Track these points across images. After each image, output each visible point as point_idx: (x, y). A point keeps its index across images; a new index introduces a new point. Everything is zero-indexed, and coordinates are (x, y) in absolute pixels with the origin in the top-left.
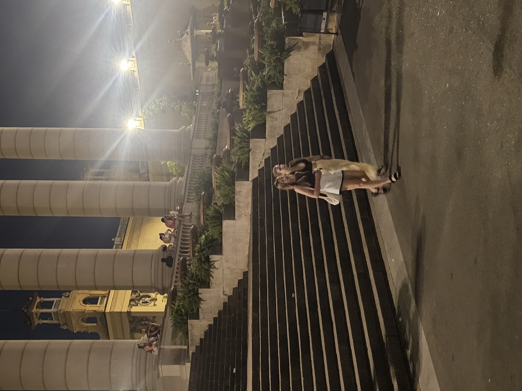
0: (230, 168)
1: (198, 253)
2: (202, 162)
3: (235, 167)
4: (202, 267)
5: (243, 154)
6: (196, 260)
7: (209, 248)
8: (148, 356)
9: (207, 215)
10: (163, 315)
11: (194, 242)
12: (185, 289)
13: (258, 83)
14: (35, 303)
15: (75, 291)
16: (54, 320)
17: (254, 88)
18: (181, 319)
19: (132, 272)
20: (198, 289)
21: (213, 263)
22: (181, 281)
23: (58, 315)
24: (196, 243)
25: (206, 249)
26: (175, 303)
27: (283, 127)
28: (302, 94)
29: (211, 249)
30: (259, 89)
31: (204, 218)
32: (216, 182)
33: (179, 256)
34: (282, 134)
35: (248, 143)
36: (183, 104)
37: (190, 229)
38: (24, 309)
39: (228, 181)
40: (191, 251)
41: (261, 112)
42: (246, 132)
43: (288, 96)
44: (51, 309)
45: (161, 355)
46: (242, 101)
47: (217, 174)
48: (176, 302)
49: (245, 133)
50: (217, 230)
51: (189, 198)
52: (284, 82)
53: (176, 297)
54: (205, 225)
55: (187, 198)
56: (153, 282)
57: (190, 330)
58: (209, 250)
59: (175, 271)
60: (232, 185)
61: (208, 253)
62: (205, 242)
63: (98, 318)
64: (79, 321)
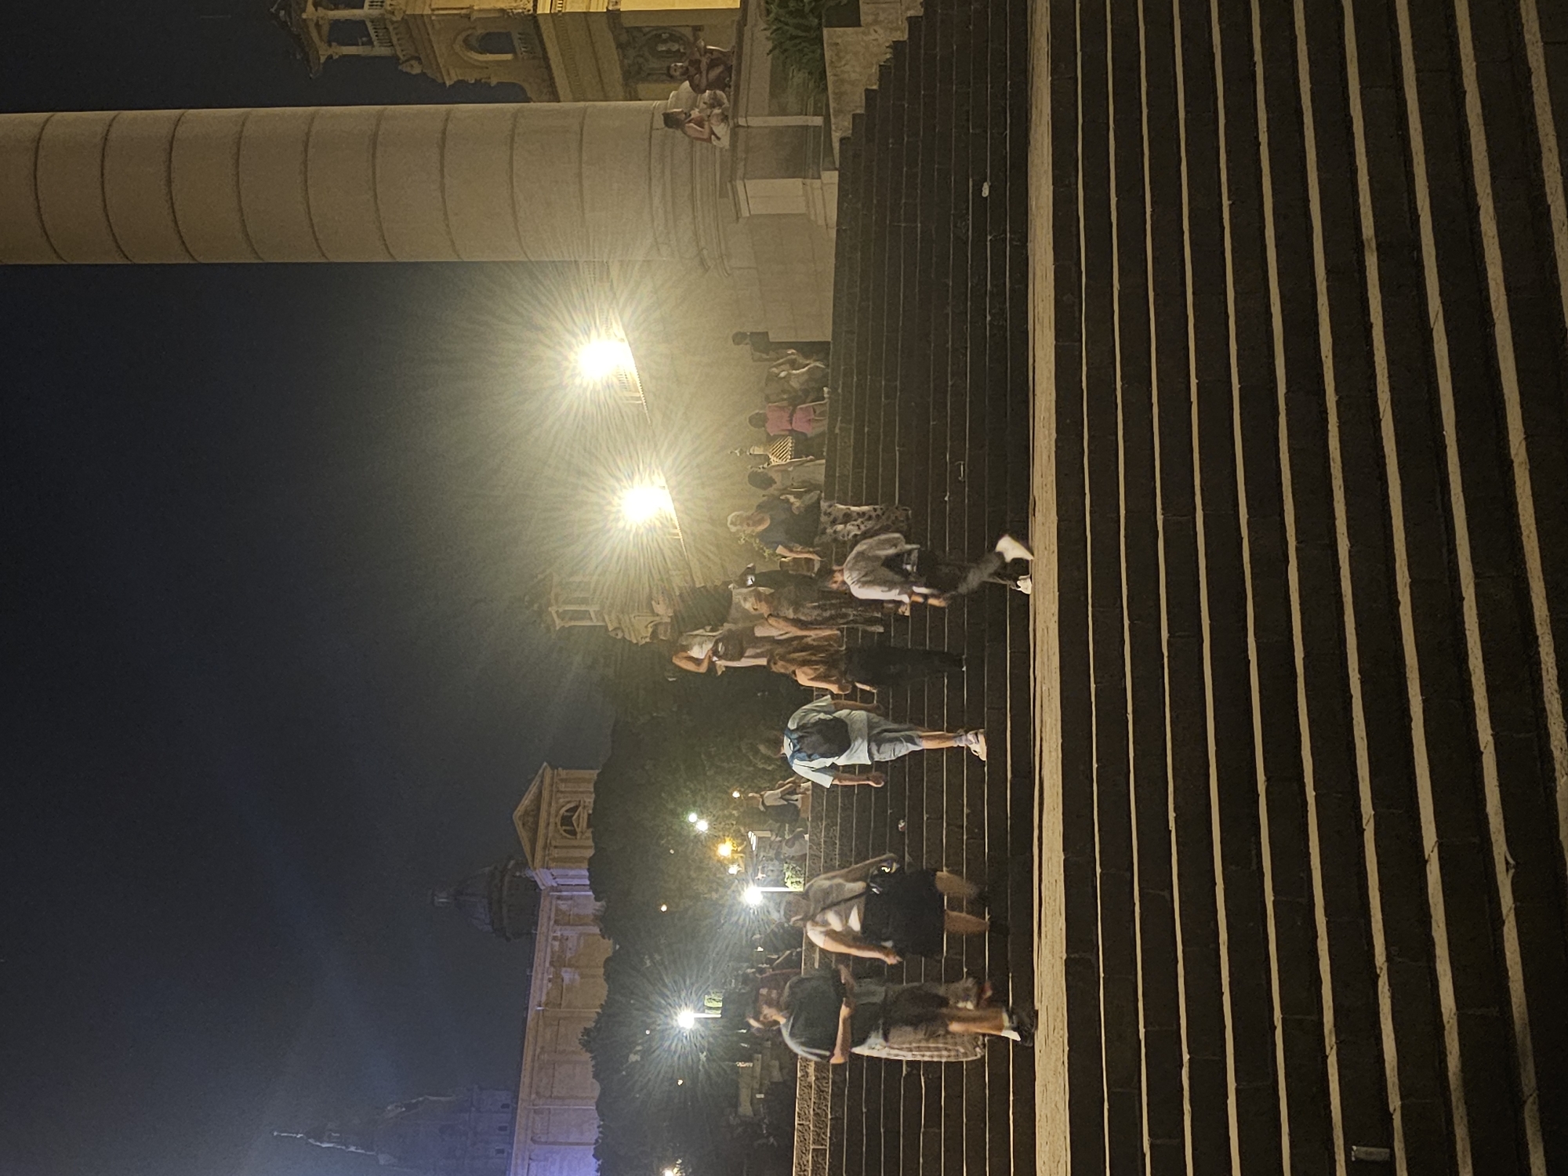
8: (698, 154)
10: (737, 18)
18: (797, 27)
23: (385, 28)
45: (741, 147)
57: (831, 63)
63: (515, 36)
64: (457, 47)
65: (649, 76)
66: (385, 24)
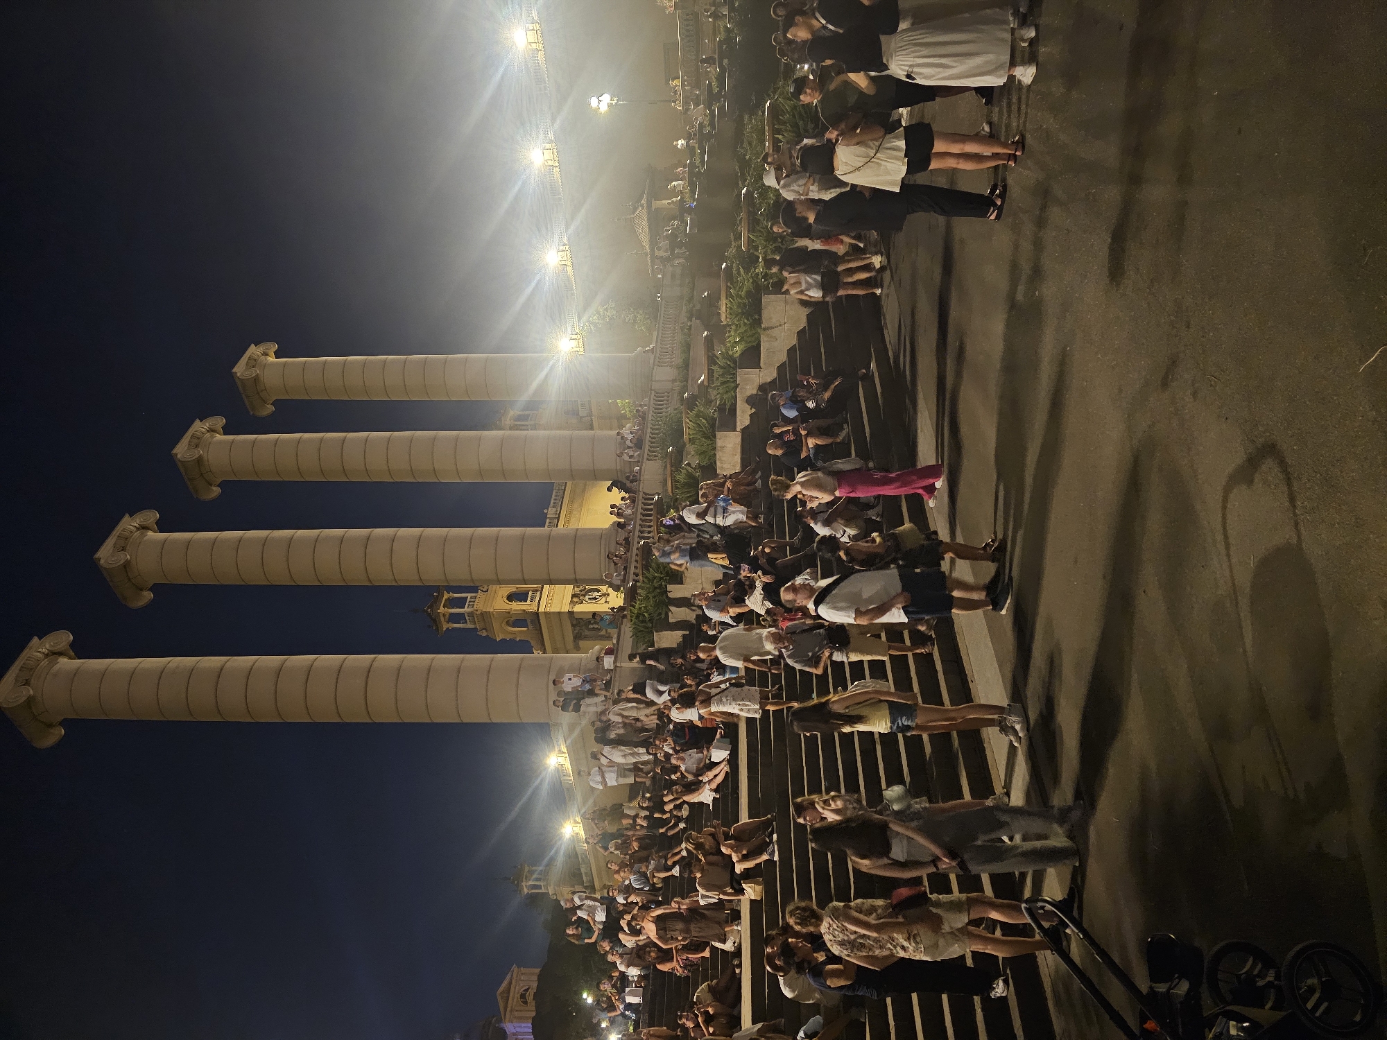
0: (708, 412)
2: (667, 401)
3: (715, 411)
5: (727, 392)
9: (677, 481)
12: (648, 586)
13: (748, 285)
16: (468, 623)
17: (743, 293)
19: (574, 559)
20: (666, 586)
22: (642, 574)
27: (786, 351)
30: (749, 294)
31: (672, 484)
32: (689, 434)
33: (639, 537)
34: (784, 360)
35: (735, 375)
36: (638, 313)
37: (654, 499)
38: (428, 609)
39: (706, 432)
40: (656, 532)
41: (753, 330)
42: (731, 358)
44: (464, 608)
45: (618, 675)
46: (724, 313)
47: (689, 421)
49: (730, 361)
51: (650, 454)
53: (637, 596)
55: (648, 455)
57: (657, 642)
59: (633, 559)
60: (712, 437)
63: (528, 621)
64: (503, 626)
66: (473, 615)
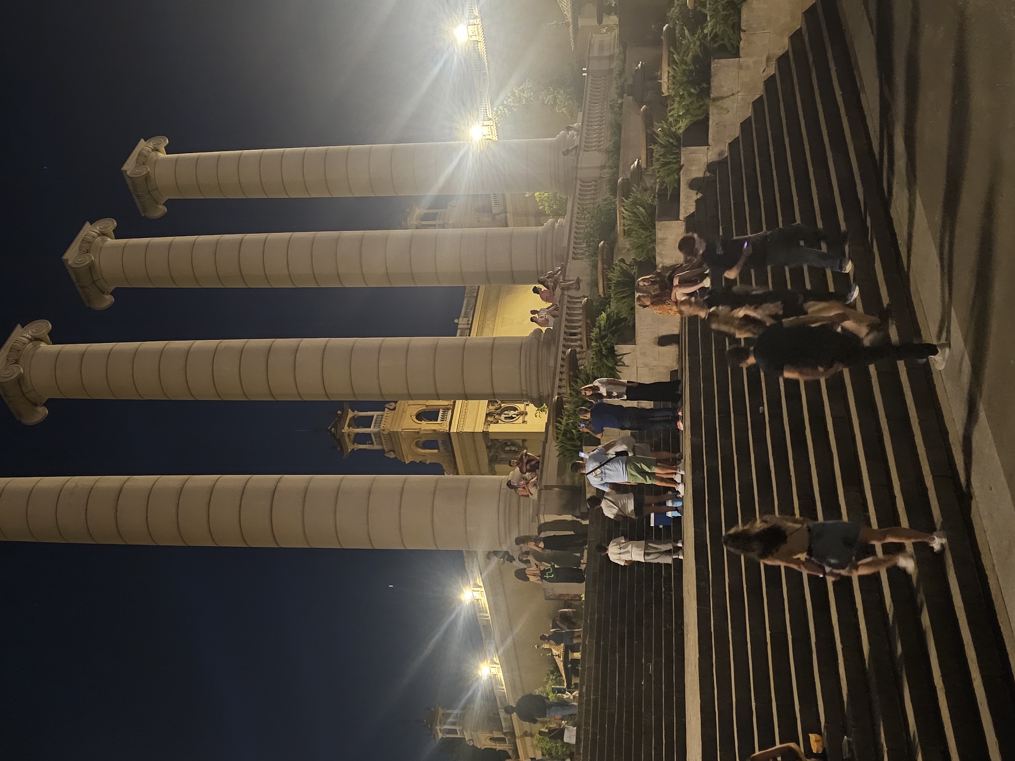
0: (646, 199)
1: (596, 341)
2: (595, 190)
3: (654, 197)
4: (602, 365)
5: (669, 175)
6: (594, 352)
7: (613, 333)
9: (609, 280)
10: (543, 438)
11: (589, 324)
12: (577, 399)
13: (695, 48)
14: (346, 420)
15: (403, 401)
16: (375, 443)
17: (689, 59)
18: (571, 446)
19: (492, 371)
21: (621, 357)
22: (570, 387)
23: (380, 437)
24: (591, 326)
25: (609, 335)
26: (561, 420)
27: (739, 124)
28: (774, 63)
29: (616, 335)
30: (696, 59)
31: (603, 284)
32: (624, 225)
33: (563, 346)
34: (737, 136)
35: (679, 154)
36: (559, 92)
37: (582, 302)
38: (331, 428)
39: (644, 222)
40: (585, 339)
41: (700, 100)
42: (674, 135)
43: (748, 67)
44: (370, 427)
45: (542, 499)
46: (666, 83)
47: (624, 211)
48: (562, 418)
49: (673, 139)
50: (626, 304)
51: (575, 252)
52: (742, 43)
53: (563, 410)
54: (607, 296)
55: (573, 253)
56: (524, 388)
58: (612, 338)
59: (558, 370)
60: (650, 227)
61: (613, 342)
62: (608, 324)
63: (440, 442)
64: (412, 447)
65: (501, 461)
66: (380, 435)
